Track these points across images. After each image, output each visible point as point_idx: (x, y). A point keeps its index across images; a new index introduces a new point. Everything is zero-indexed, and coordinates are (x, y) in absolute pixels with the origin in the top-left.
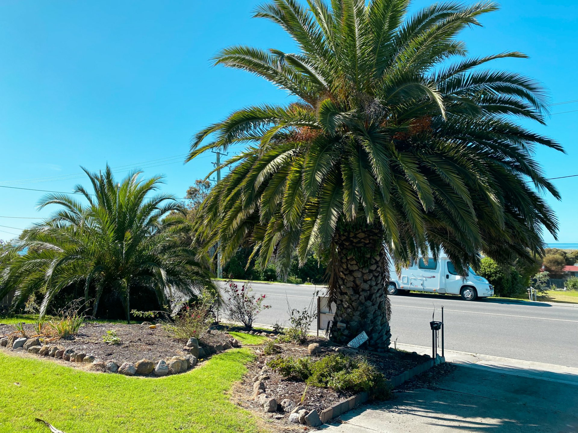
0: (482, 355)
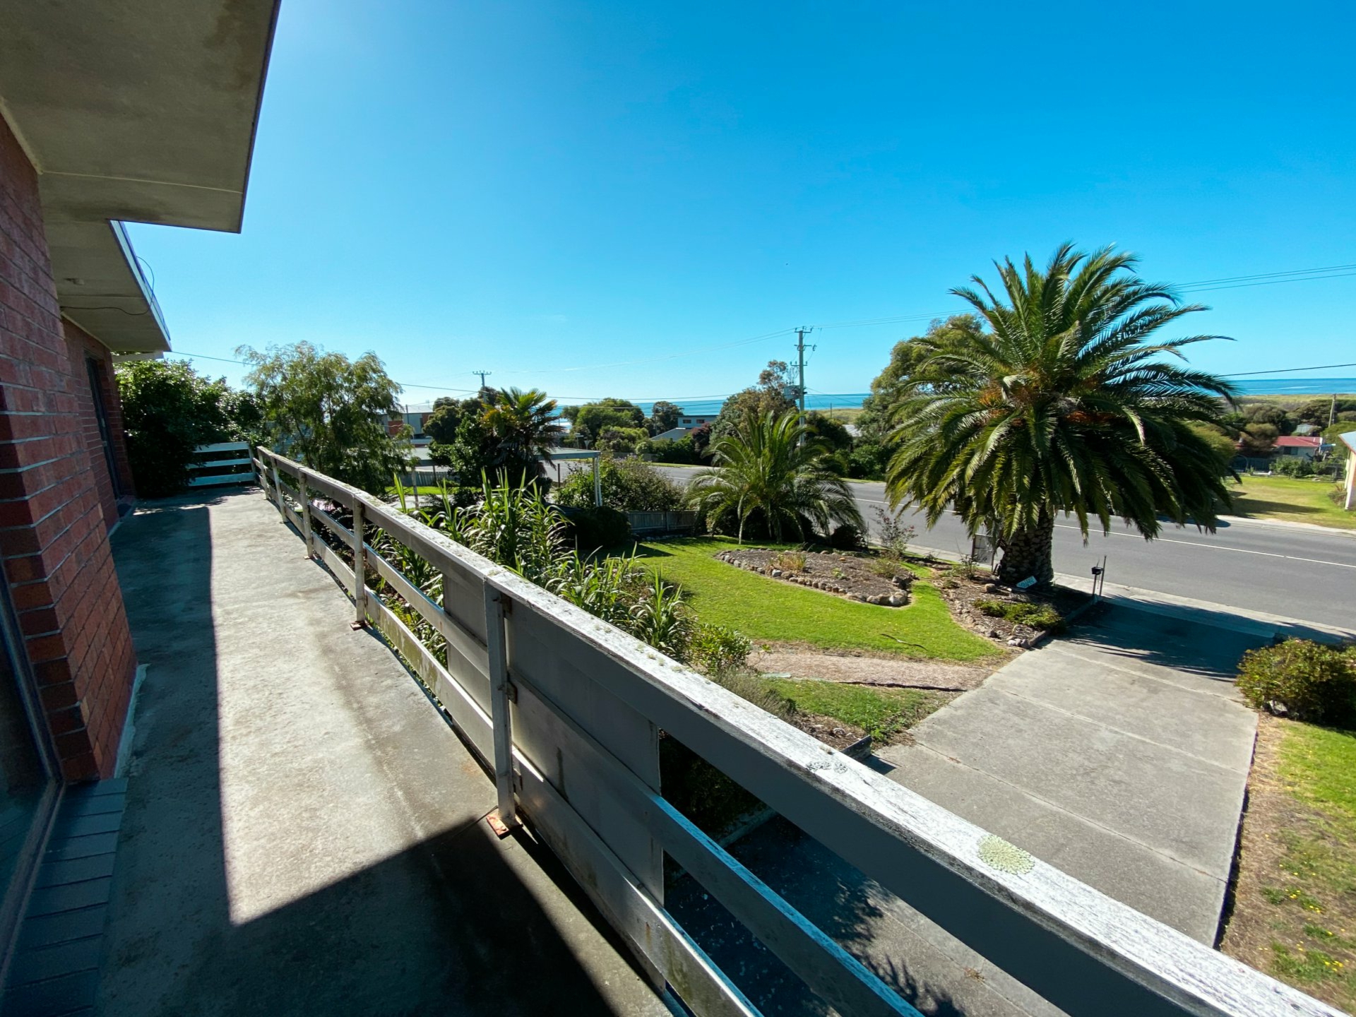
0: (1136, 589)
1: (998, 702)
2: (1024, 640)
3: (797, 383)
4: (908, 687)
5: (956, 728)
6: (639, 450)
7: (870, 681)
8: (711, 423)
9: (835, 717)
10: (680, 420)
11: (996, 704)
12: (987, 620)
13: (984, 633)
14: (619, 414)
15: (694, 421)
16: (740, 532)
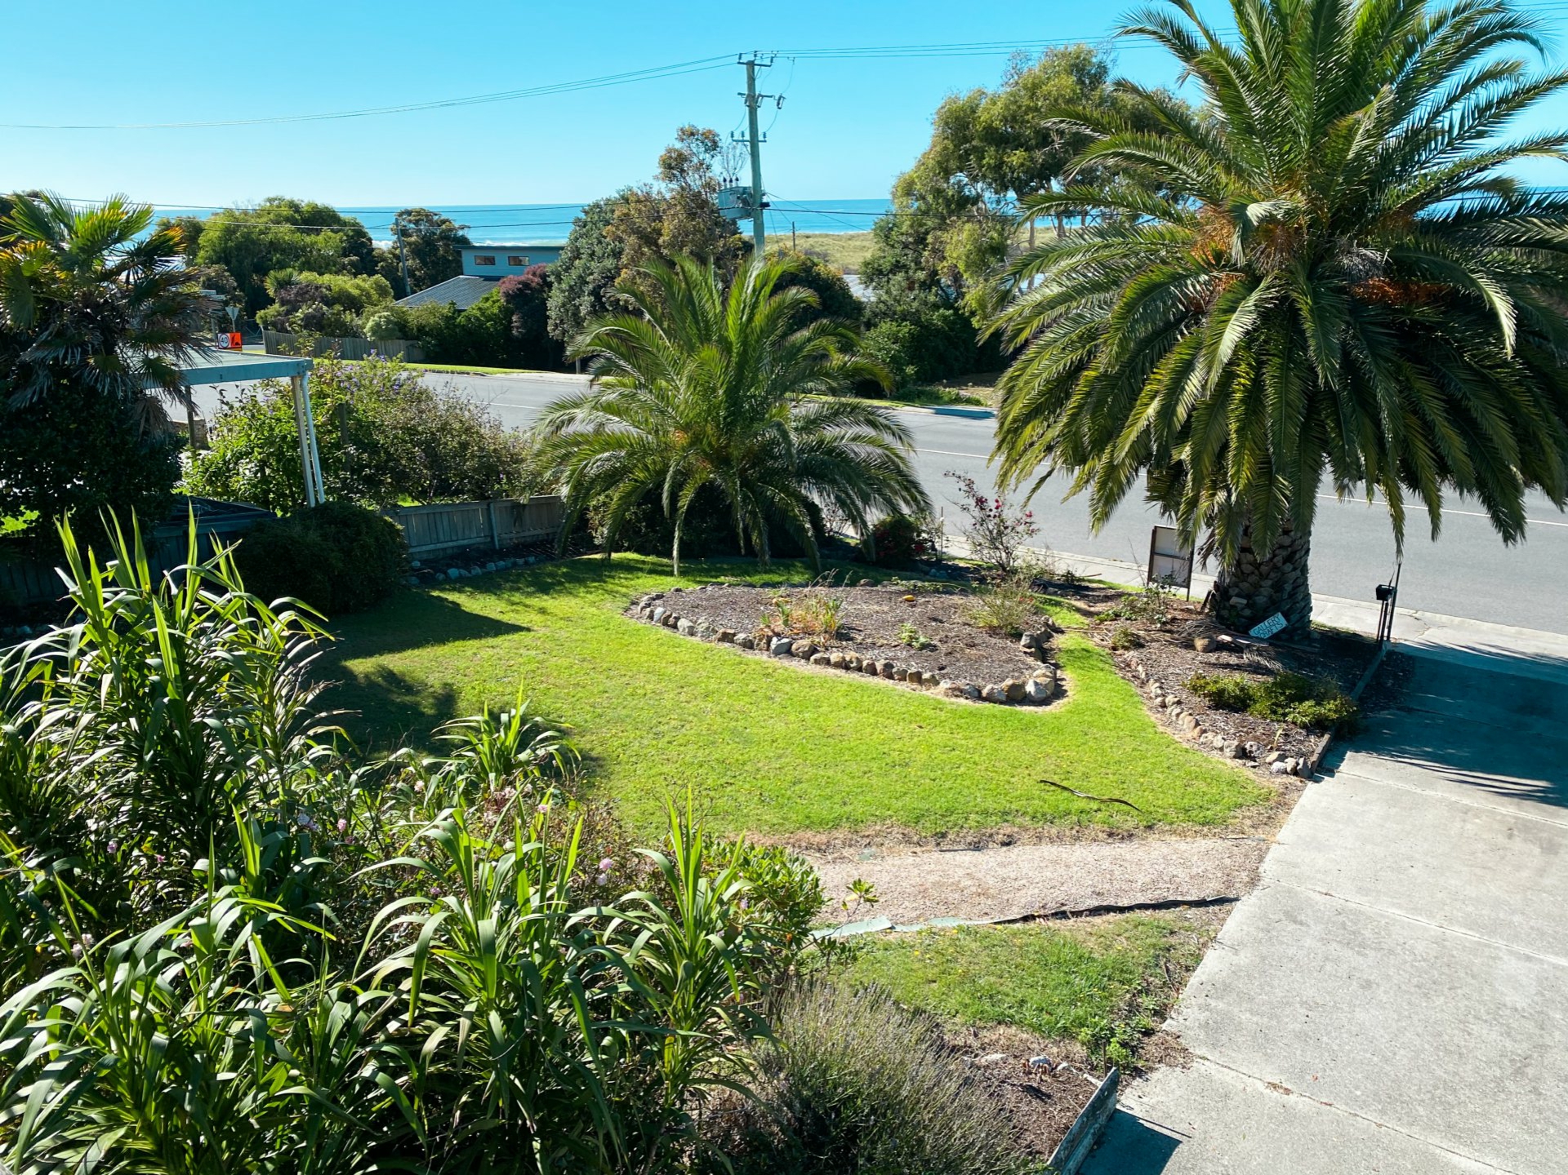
1: (1302, 917)
2: (1301, 761)
3: (746, 181)
4: (1130, 908)
5: (1251, 999)
6: (374, 331)
7: (1052, 907)
8: (549, 267)
9: (1020, 1024)
10: (467, 259)
11: (1301, 923)
12: (1218, 717)
13: (1221, 749)
14: (308, 239)
15: (502, 261)
16: (676, 546)
